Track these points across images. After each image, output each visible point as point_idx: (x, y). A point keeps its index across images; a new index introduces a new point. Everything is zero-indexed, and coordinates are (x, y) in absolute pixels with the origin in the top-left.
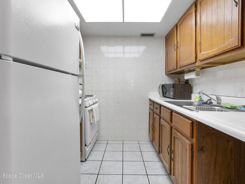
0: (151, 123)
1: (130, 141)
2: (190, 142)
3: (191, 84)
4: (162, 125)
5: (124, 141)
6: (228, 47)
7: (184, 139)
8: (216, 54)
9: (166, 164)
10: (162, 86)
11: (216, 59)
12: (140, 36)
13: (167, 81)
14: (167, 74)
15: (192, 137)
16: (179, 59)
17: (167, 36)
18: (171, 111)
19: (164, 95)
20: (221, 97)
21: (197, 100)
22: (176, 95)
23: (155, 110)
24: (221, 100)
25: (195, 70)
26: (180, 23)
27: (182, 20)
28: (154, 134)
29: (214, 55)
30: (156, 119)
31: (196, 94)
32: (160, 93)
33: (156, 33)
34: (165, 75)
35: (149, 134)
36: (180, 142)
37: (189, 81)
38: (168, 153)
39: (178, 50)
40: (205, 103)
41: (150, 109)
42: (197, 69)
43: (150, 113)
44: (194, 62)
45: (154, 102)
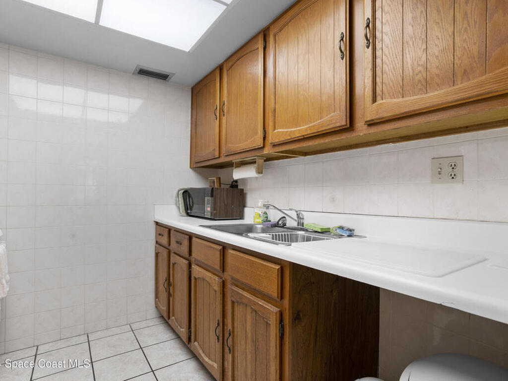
0: (163, 276)
1: (107, 329)
2: (277, 309)
3: (243, 189)
4: (195, 279)
5: (89, 335)
6: (329, 125)
7: (262, 302)
8: (306, 135)
9: (210, 362)
10: (183, 193)
11: (305, 145)
12: (133, 74)
13: (195, 182)
14: (196, 167)
15: (282, 297)
16: (226, 138)
17: (195, 86)
18: (222, 247)
19: (189, 211)
20: (303, 213)
21: (260, 220)
22: (217, 210)
23: (174, 246)
24: (303, 219)
25: (255, 162)
26: (230, 64)
27: (235, 58)
28: (173, 301)
29: (302, 137)
30: (175, 265)
31: (256, 209)
32: (180, 207)
33: (174, 74)
34: (190, 170)
35: (156, 301)
36: (249, 310)
37: (239, 183)
38: (218, 338)
39: (224, 119)
40: (276, 225)
41: (158, 246)
42: (260, 160)
43: (157, 255)
44: (260, 147)
45: (169, 229)
